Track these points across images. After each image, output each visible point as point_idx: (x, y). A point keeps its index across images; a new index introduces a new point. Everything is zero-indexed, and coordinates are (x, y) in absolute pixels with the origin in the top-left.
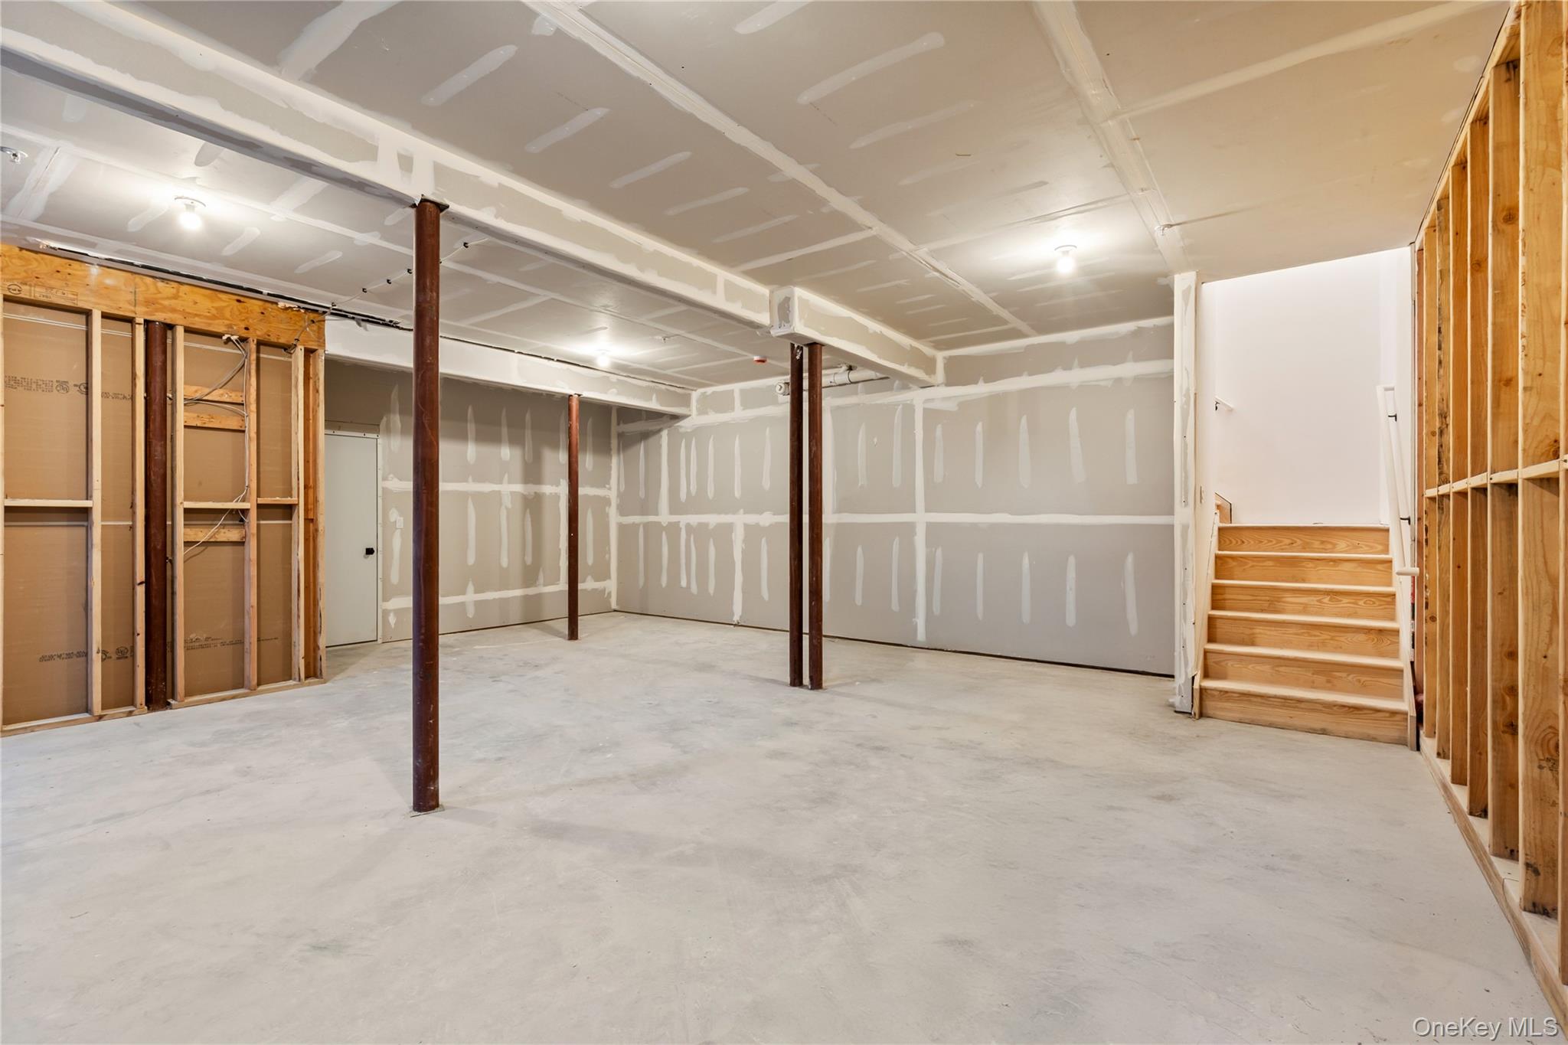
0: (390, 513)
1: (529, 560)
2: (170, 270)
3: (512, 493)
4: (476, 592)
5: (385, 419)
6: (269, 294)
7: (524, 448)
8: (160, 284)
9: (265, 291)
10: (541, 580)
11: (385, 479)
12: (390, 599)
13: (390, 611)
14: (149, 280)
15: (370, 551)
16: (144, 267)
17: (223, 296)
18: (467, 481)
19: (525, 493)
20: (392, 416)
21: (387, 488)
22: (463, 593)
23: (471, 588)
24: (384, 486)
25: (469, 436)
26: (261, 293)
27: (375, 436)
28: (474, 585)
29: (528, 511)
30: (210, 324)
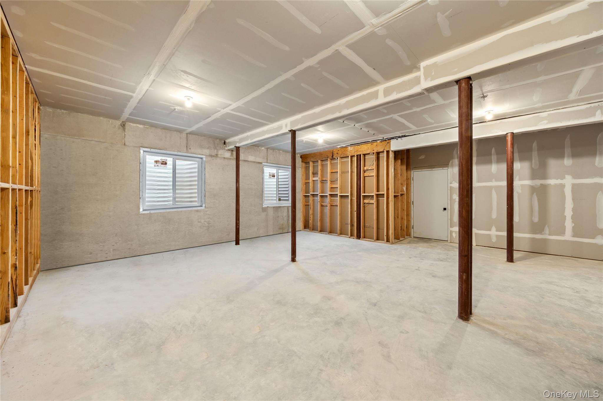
0: (453, 195)
1: (536, 219)
2: (359, 143)
3: (522, 185)
4: (497, 231)
5: (451, 161)
6: (371, 141)
7: (532, 161)
8: (358, 146)
9: (370, 141)
10: (547, 231)
11: (451, 183)
12: (453, 227)
13: (453, 231)
14: (357, 146)
15: (445, 209)
16: (350, 145)
17: (369, 144)
18: (492, 181)
19: (532, 185)
20: (454, 160)
21: (452, 187)
22: (490, 230)
23: (494, 229)
24: (451, 186)
25: (493, 161)
26: (369, 141)
27: (447, 168)
28: (496, 227)
29: (535, 194)
30: (366, 152)
